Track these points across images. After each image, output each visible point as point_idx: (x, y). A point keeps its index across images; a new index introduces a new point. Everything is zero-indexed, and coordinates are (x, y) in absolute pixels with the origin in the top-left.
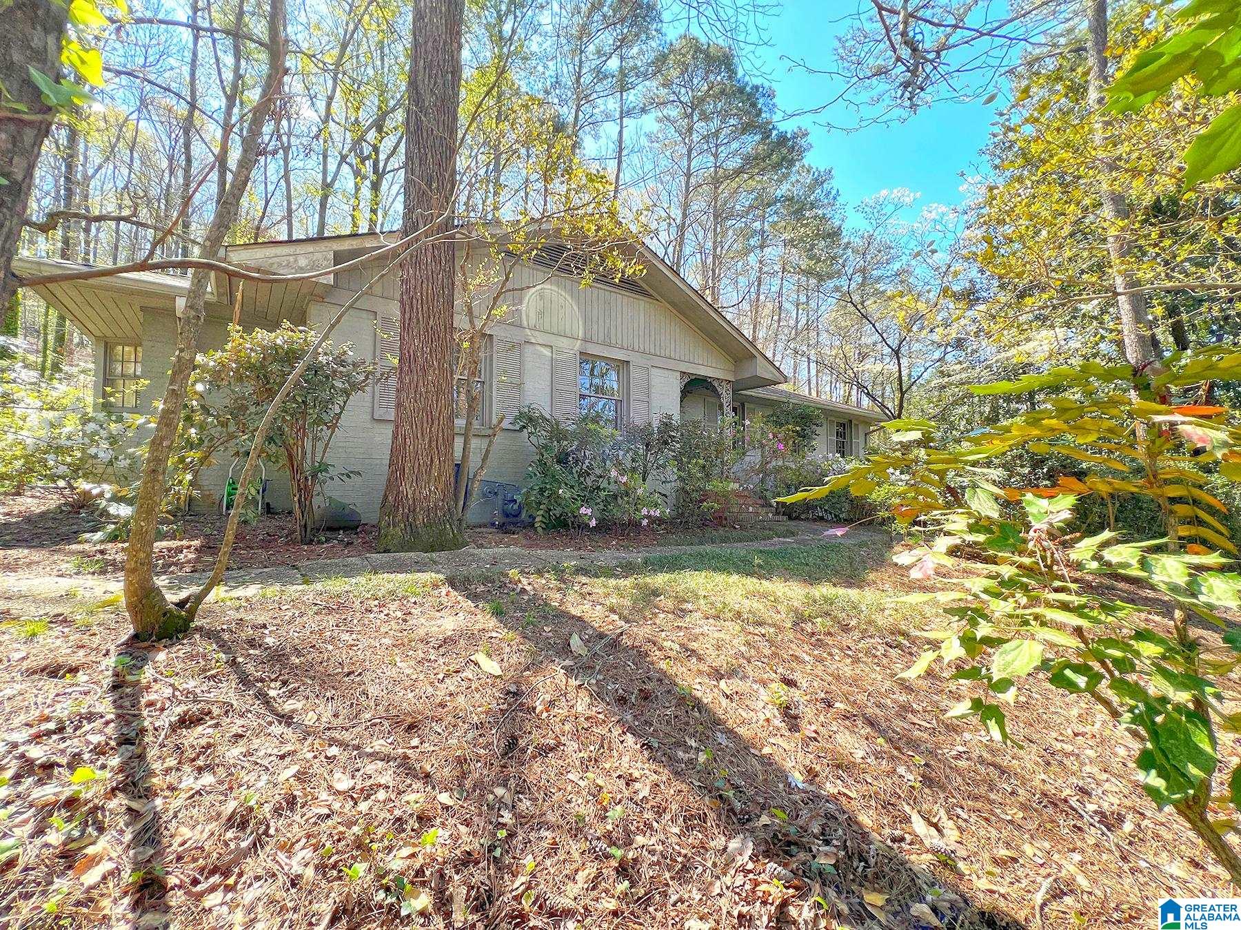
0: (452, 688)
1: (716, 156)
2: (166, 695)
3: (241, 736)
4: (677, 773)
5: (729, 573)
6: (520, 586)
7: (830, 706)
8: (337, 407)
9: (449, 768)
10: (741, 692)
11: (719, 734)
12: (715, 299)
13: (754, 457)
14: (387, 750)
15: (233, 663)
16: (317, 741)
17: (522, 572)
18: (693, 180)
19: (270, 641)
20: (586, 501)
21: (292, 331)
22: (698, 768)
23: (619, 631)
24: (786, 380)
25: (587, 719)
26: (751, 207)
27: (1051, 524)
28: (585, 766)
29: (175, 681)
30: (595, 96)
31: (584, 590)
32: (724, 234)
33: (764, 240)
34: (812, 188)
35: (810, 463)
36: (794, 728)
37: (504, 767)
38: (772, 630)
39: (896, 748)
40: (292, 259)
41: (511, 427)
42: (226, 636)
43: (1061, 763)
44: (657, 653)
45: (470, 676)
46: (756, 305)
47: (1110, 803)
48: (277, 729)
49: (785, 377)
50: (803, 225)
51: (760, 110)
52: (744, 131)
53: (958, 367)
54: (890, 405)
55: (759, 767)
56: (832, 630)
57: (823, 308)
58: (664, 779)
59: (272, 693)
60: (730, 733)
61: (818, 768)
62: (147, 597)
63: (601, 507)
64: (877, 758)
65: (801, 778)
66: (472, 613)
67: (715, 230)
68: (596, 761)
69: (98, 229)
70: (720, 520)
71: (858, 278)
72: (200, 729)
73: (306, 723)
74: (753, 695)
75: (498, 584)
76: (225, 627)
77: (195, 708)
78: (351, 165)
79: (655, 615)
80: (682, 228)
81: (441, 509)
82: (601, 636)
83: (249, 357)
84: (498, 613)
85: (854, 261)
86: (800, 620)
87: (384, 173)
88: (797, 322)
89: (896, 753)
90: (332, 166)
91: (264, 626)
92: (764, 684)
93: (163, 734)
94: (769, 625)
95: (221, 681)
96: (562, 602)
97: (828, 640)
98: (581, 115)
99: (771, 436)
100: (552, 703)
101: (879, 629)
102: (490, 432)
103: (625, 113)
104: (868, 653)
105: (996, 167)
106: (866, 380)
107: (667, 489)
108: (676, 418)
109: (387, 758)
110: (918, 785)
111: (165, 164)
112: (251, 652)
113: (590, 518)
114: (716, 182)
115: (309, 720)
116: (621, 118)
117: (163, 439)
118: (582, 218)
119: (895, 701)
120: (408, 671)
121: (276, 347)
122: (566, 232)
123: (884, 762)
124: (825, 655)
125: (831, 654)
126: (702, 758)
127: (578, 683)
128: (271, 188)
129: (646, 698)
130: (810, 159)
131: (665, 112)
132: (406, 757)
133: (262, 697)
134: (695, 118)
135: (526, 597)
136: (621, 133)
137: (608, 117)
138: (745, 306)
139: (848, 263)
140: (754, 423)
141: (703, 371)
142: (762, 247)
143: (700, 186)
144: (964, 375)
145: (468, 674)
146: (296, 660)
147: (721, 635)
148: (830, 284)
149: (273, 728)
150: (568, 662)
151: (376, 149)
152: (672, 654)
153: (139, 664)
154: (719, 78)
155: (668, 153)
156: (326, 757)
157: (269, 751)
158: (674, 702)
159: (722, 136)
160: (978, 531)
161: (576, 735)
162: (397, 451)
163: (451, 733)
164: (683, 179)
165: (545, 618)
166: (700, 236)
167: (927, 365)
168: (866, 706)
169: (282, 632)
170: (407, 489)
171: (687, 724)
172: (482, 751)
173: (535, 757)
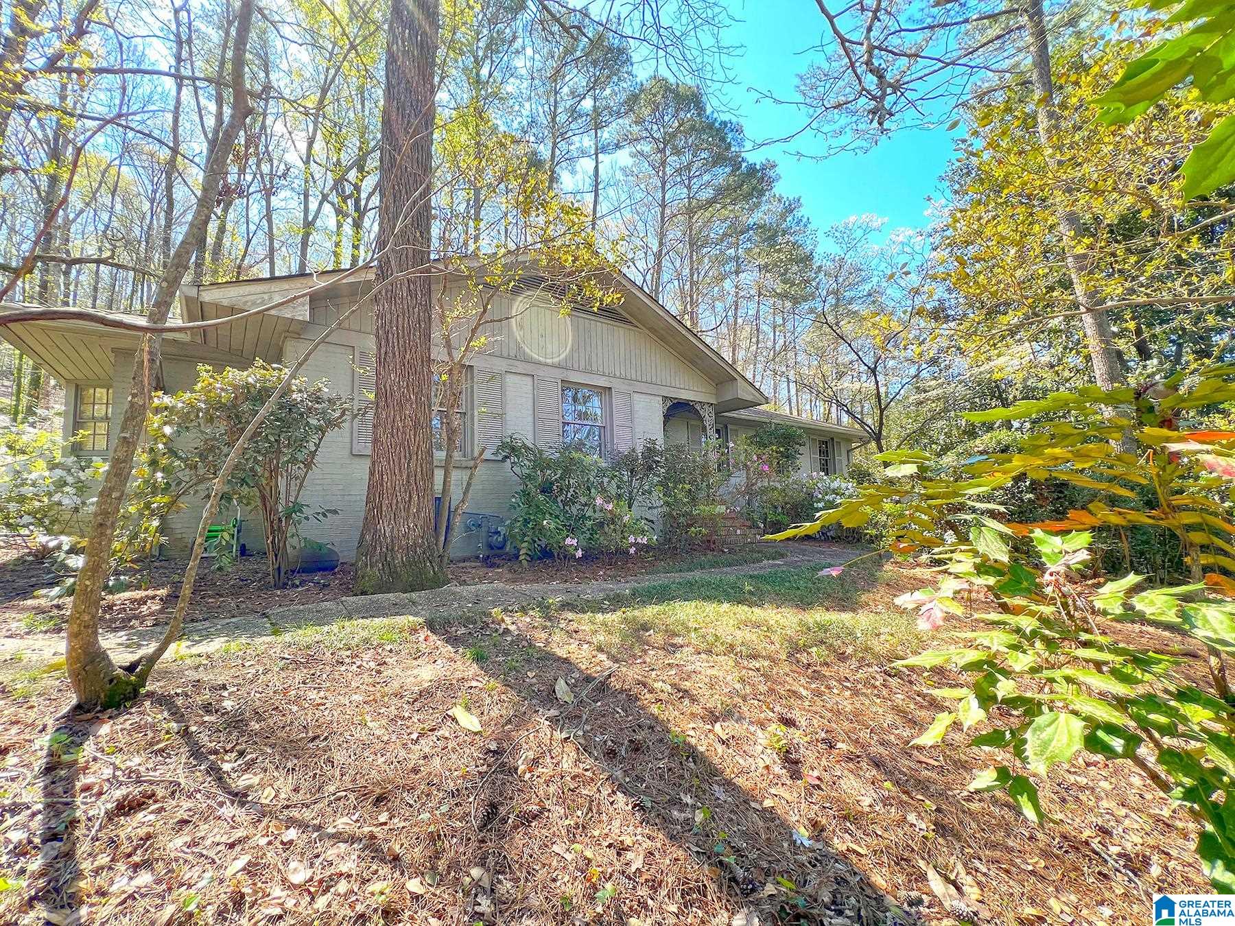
0: (427, 750)
1: (689, 188)
2: (105, 777)
3: (186, 822)
4: (672, 837)
5: (720, 602)
6: (503, 626)
7: (831, 747)
8: (311, 444)
9: (421, 847)
10: (737, 735)
11: (716, 787)
12: (694, 324)
13: (738, 479)
14: (353, 829)
15: (185, 733)
16: (274, 821)
17: (505, 610)
18: (668, 211)
19: (228, 704)
20: (572, 531)
21: (265, 369)
22: (695, 830)
23: (607, 673)
24: (767, 401)
25: (573, 778)
26: (725, 235)
27: (1068, 567)
28: (572, 835)
29: (118, 759)
30: (570, 133)
31: (571, 628)
32: (700, 262)
33: (738, 265)
34: (783, 217)
35: (795, 482)
36: (796, 775)
37: (483, 841)
38: (766, 663)
39: (905, 792)
40: (266, 297)
41: (494, 458)
42: (179, 702)
43: (1077, 799)
44: (648, 696)
45: (447, 735)
46: (734, 328)
47: (1133, 842)
48: (228, 811)
49: (767, 398)
50: (775, 251)
51: (729, 144)
52: (715, 164)
53: (933, 383)
54: (870, 422)
55: (761, 823)
56: (828, 660)
57: (799, 329)
58: (659, 845)
59: (226, 767)
60: (728, 784)
61: (824, 822)
62: (92, 662)
63: (588, 535)
64: (885, 805)
65: (807, 834)
66: (451, 660)
67: (691, 257)
68: (584, 827)
69: (78, 272)
70: (708, 545)
71: (831, 300)
72: (140, 815)
73: (263, 801)
74: (750, 739)
75: (479, 625)
76: (179, 691)
77: (136, 791)
78: (333, 204)
79: (645, 651)
80: (658, 256)
81: (420, 547)
82: (588, 679)
83: (220, 397)
84: (479, 659)
85: (827, 284)
86: (795, 649)
87: (366, 210)
88: (775, 343)
89: (904, 797)
90: (313, 206)
91: (224, 687)
92: (762, 725)
93: (97, 824)
94: (763, 657)
95: (169, 756)
96: (547, 643)
97: (825, 671)
98: (557, 152)
99: (755, 458)
100: (535, 762)
101: (876, 656)
102: (472, 463)
103: (600, 149)
104: (867, 683)
105: (956, 192)
106: (845, 398)
107: (654, 515)
108: (660, 444)
109: (352, 839)
110: (931, 835)
111: (146, 206)
112: (206, 718)
113: (576, 549)
114: (690, 212)
115: (267, 796)
116: (596, 154)
117: (111, 489)
118: (559, 249)
119: (899, 737)
120: (378, 732)
121: (247, 386)
122: (544, 263)
123: (893, 810)
124: (823, 688)
125: (828, 687)
126: (699, 817)
127: (564, 735)
128: (252, 228)
129: (637, 750)
130: (779, 189)
131: (639, 148)
132: (373, 837)
133: (215, 771)
134: (668, 153)
135: (509, 639)
136: (596, 168)
137: (583, 153)
138: (724, 329)
139: (821, 286)
140: (738, 445)
141: (685, 395)
142: (737, 273)
143: (675, 216)
144: (940, 391)
145: (444, 732)
146: (255, 726)
147: (714, 672)
148: (806, 306)
149: (223, 810)
150: (553, 712)
151: (357, 188)
152: (664, 696)
153: (78, 740)
154: (689, 115)
155: (642, 186)
156: (282, 843)
157: (217, 839)
158: (667, 753)
159: (694, 169)
160: (987, 573)
161: (561, 799)
162: (375, 488)
163: (424, 804)
164: (659, 209)
165: (529, 661)
166: (678, 264)
167: (904, 382)
168: (870, 745)
169: (242, 692)
170: (385, 527)
171: (682, 777)
172: (458, 824)
173: (516, 827)
